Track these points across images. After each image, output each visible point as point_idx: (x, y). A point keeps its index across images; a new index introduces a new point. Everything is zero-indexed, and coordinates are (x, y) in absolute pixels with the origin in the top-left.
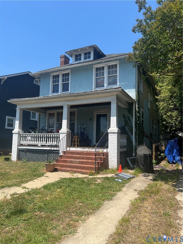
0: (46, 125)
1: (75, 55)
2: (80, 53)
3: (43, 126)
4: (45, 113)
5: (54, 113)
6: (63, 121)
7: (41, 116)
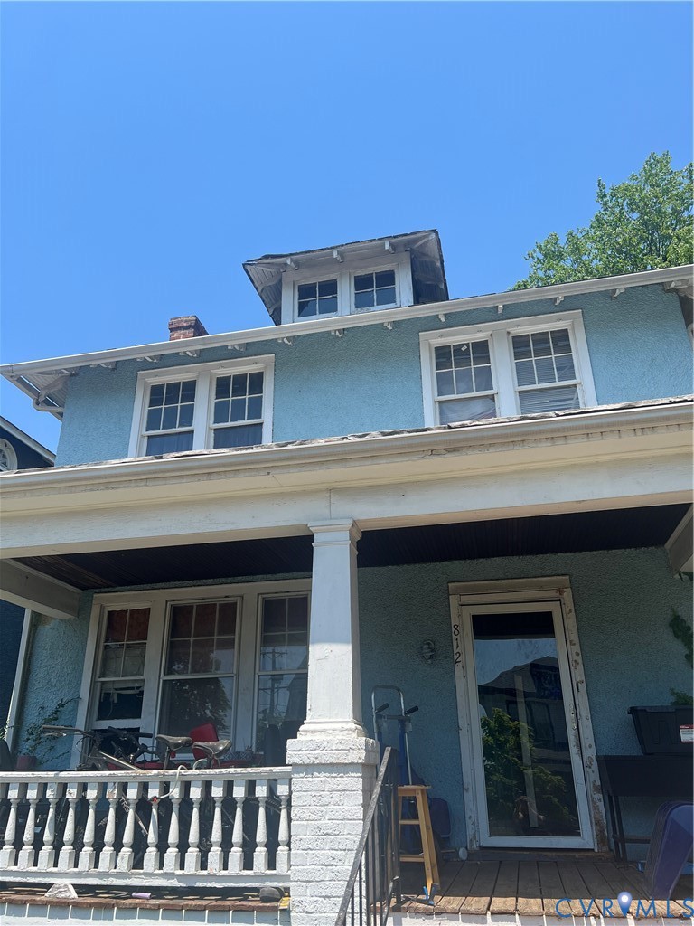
0: (77, 700)
1: (299, 286)
2: (331, 277)
3: (51, 706)
4: (81, 612)
5: (146, 612)
6: (317, 652)
7: (46, 631)
